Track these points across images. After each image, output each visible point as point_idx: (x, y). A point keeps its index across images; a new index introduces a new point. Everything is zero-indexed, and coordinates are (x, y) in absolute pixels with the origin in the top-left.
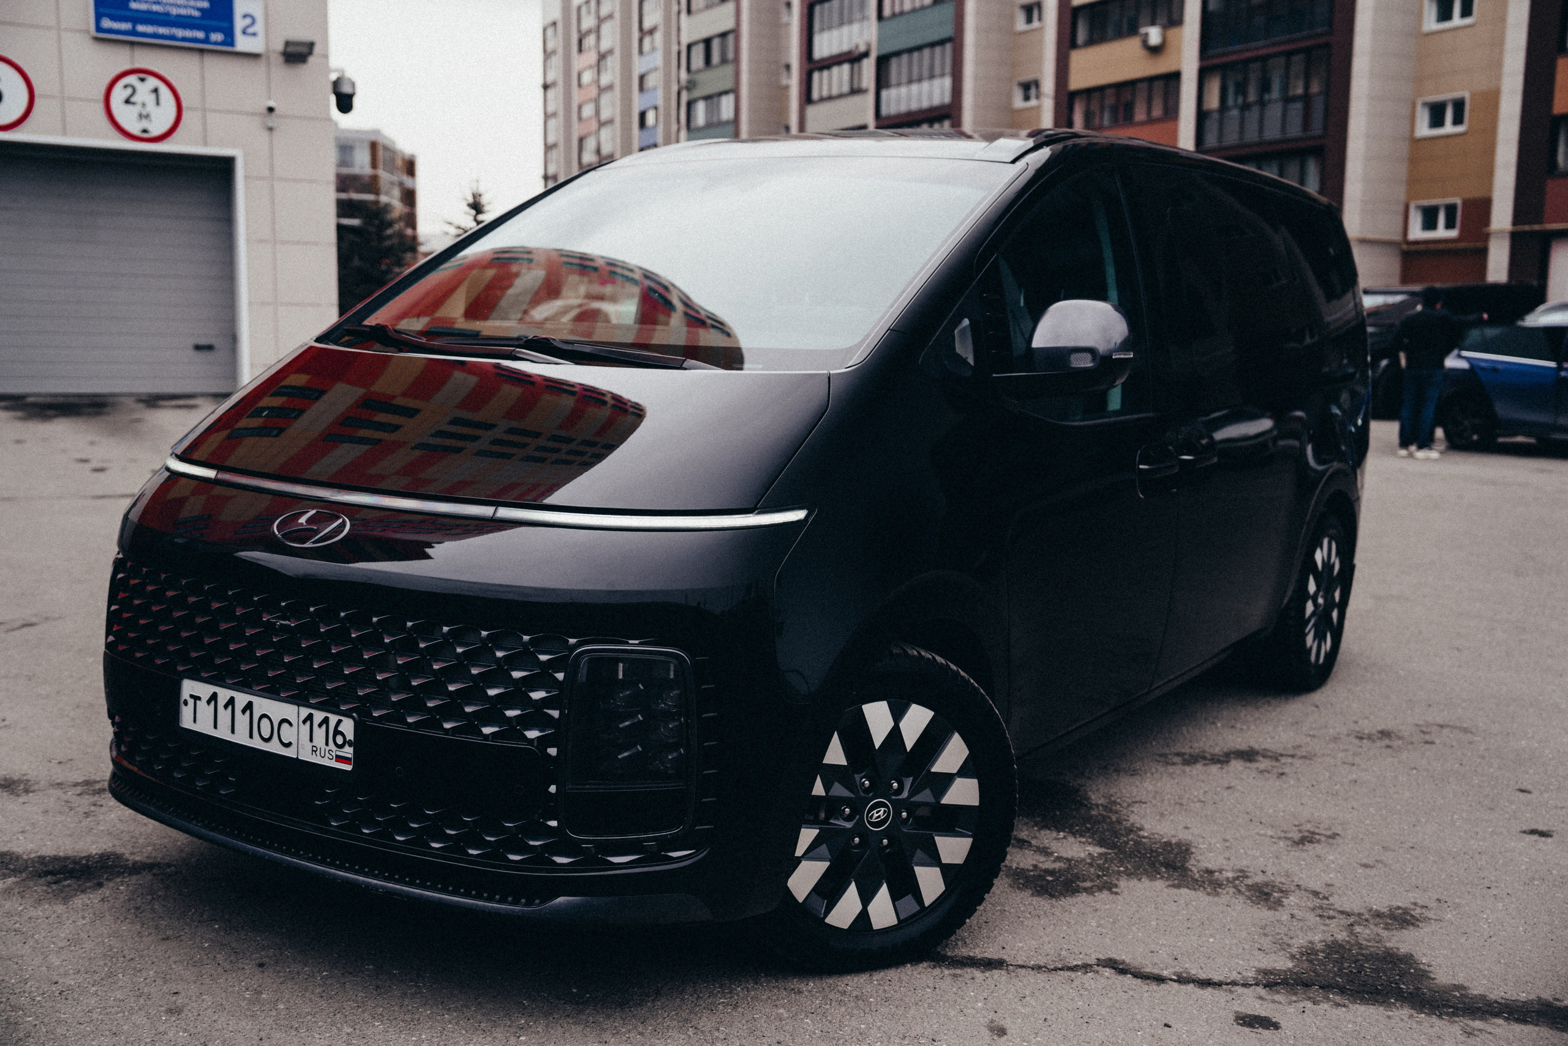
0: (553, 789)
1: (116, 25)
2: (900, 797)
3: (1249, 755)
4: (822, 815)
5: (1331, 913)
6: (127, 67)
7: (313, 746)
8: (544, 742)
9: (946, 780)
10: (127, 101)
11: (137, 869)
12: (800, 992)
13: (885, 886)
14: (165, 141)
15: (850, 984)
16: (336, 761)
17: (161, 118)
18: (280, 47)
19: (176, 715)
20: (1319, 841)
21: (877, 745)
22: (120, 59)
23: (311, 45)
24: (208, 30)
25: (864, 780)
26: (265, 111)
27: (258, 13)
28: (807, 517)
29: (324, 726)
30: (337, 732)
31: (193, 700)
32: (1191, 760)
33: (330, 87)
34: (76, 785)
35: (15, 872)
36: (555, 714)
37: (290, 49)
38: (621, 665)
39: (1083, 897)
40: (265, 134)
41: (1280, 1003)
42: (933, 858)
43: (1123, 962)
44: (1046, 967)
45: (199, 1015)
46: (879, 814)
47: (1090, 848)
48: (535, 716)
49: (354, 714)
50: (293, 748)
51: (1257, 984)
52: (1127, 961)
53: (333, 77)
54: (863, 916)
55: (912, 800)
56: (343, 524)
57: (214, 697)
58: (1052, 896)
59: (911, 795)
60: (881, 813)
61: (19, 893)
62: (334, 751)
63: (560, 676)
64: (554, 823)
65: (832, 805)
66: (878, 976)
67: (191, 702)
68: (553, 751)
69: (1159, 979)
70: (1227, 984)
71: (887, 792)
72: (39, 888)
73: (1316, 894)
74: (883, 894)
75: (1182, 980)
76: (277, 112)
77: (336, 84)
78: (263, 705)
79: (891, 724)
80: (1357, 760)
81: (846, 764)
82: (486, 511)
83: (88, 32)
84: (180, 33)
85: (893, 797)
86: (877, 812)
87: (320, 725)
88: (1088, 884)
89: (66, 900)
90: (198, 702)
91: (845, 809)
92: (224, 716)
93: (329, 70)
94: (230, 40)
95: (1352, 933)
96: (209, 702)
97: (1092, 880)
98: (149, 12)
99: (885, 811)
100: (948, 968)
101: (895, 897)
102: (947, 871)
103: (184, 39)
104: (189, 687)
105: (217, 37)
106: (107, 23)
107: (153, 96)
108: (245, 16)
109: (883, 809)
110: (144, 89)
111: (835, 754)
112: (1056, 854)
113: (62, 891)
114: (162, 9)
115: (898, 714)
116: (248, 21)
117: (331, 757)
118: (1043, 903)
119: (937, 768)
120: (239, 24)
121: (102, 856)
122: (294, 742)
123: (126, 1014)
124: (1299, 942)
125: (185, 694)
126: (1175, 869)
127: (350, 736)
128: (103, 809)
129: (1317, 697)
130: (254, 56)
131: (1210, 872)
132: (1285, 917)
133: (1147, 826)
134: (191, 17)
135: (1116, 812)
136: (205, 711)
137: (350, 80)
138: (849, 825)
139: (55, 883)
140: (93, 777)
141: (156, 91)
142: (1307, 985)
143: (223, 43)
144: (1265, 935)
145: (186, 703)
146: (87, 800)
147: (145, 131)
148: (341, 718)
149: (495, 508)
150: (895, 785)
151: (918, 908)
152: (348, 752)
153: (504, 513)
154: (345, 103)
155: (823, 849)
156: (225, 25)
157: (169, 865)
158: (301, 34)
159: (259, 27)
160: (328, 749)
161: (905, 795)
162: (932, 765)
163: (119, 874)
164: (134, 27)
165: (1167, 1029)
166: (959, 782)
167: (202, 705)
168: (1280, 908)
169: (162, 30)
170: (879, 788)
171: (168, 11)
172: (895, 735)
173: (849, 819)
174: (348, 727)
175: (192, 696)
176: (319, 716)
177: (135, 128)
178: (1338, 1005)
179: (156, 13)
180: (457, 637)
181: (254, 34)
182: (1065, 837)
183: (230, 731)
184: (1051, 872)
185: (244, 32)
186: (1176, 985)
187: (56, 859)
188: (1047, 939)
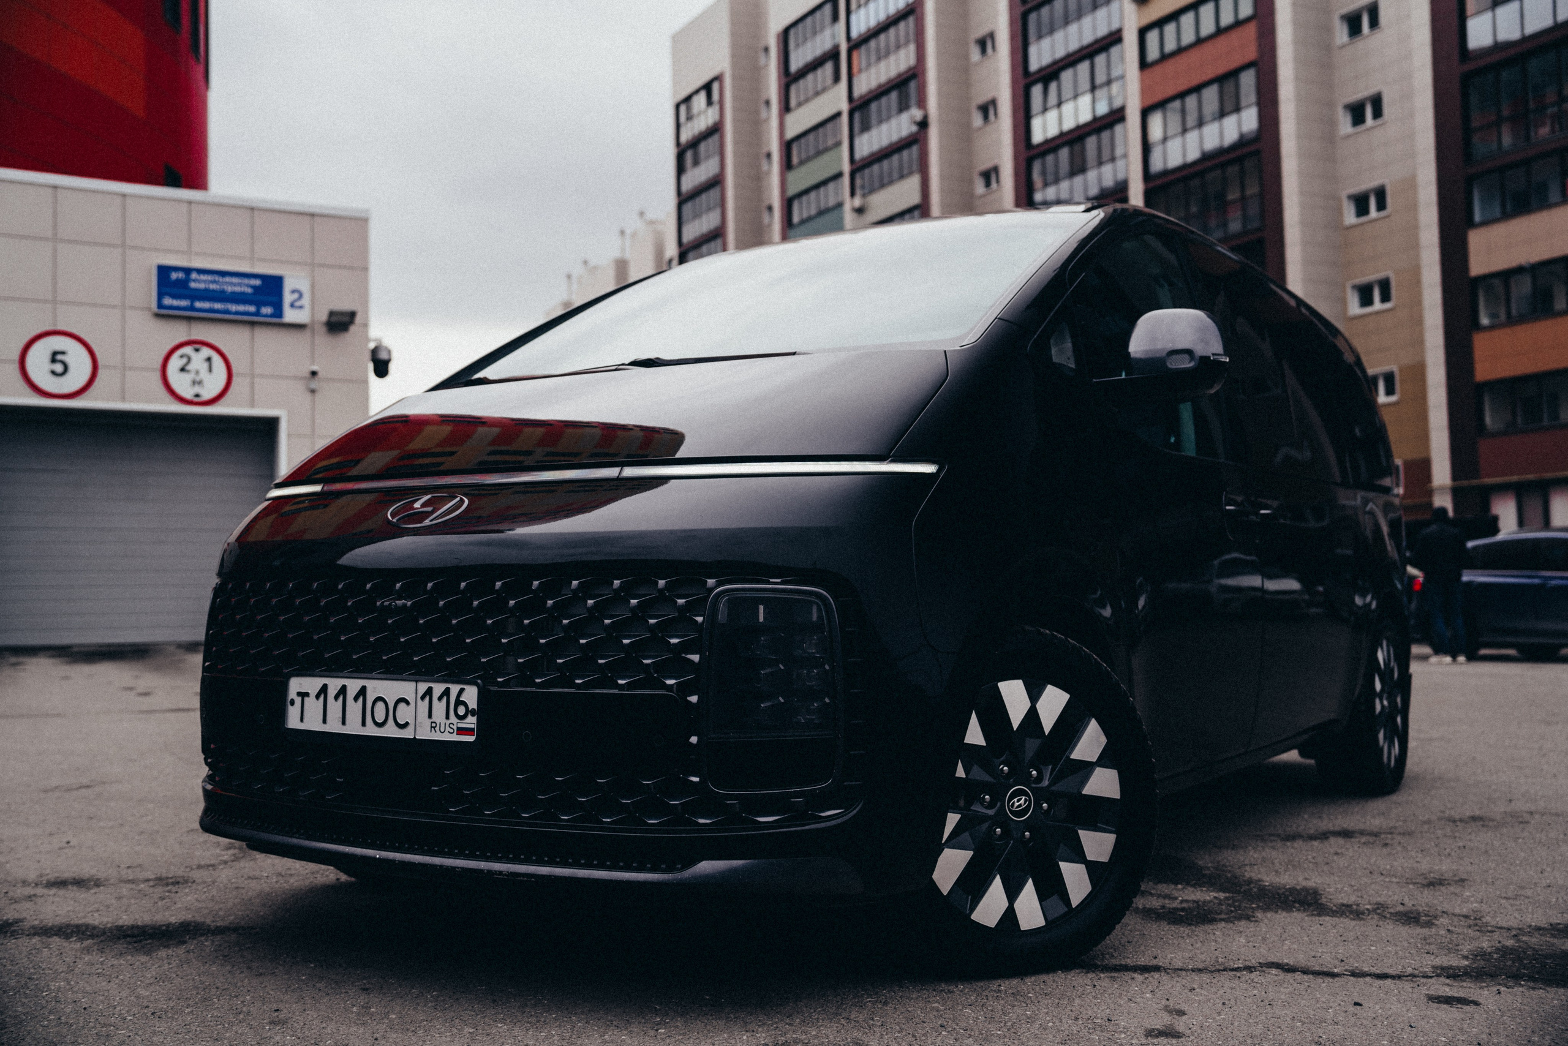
0: (694, 740)
1: (176, 303)
2: (1040, 785)
3: (1346, 834)
4: (962, 803)
5: (1489, 928)
6: (184, 338)
7: (432, 723)
8: (684, 689)
9: (1085, 768)
10: (183, 370)
11: (219, 931)
12: (950, 992)
13: (1030, 881)
14: (217, 404)
15: (1003, 985)
17: (213, 384)
18: (323, 317)
19: (282, 715)
20: (1448, 884)
21: (1015, 726)
22: (179, 332)
23: (352, 315)
24: (259, 304)
25: (1001, 766)
26: (308, 375)
27: (305, 287)
28: (939, 471)
29: (445, 699)
30: (459, 702)
31: (300, 698)
32: (1292, 838)
33: (368, 356)
34: (148, 880)
35: (92, 937)
36: (696, 658)
37: (334, 319)
38: (761, 608)
39: (1223, 924)
40: (308, 395)
41: (1470, 988)
42: (1077, 855)
43: (1287, 964)
44: (1207, 969)
45: (305, 1024)
46: (1020, 802)
47: (1213, 894)
48: (675, 663)
49: (479, 681)
50: (410, 728)
51: (1438, 976)
52: (1291, 963)
53: (372, 345)
54: (1010, 915)
55: (1053, 788)
56: (462, 501)
57: (324, 690)
58: (1190, 925)
59: (1051, 784)
60: (1022, 801)
61: (98, 950)
62: (455, 724)
63: (700, 619)
64: (695, 779)
65: (969, 790)
66: (1029, 981)
67: (298, 700)
68: (694, 699)
69: (1333, 975)
70: (1407, 976)
71: (1027, 780)
72: (121, 946)
73: (1466, 917)
74: (1029, 887)
75: (1356, 974)
76: (320, 374)
77: (374, 352)
78: (377, 687)
79: (1027, 704)
80: (1457, 834)
81: (985, 745)
82: (612, 472)
83: (149, 309)
84: (233, 308)
85: (1034, 786)
86: (1018, 801)
87: (440, 699)
88: (1223, 916)
89: (148, 953)
90: (306, 699)
91: (984, 796)
92: (335, 707)
93: (368, 340)
94: (279, 312)
95: (1519, 941)
96: (317, 697)
97: (1227, 914)
98: (206, 290)
99: (1026, 800)
100: (1104, 973)
101: (1042, 897)
102: (1093, 868)
103: (237, 313)
104: (296, 685)
105: (267, 310)
106: (168, 301)
107: (206, 365)
108: (293, 292)
109: (1024, 798)
110: (198, 359)
111: (975, 735)
112: (1180, 898)
113: (143, 947)
114: (218, 287)
115: (1034, 695)
116: (296, 296)
117: (452, 731)
118: (1184, 930)
119: (1076, 755)
120: (288, 298)
121: (182, 924)
122: (411, 721)
123: (227, 1026)
124: (1466, 949)
125: (292, 694)
126: (1310, 905)
127: (473, 704)
128: (178, 895)
129: (1394, 797)
130: (299, 327)
131: (1347, 906)
132: (1442, 932)
133: (1265, 878)
134: (243, 293)
135: (1230, 871)
136: (313, 706)
137: (386, 348)
138: (991, 812)
139: (135, 942)
140: (164, 875)
141: (209, 359)
142: (1493, 976)
143: (272, 316)
144: (1429, 944)
145: (292, 703)
146: (159, 890)
147: (197, 396)
148: (462, 686)
149: (620, 468)
150: (1034, 773)
151: (1066, 909)
152: (471, 721)
153: (629, 472)
154: (381, 368)
155: (966, 836)
156: (274, 299)
157: (252, 928)
158: (345, 306)
159: (306, 301)
160: (448, 722)
161: (1046, 783)
162: (1071, 753)
163: (202, 935)
164: (192, 304)
165: (1359, 1008)
166: (1098, 771)
167: (310, 701)
168: (1433, 926)
169: (218, 306)
170: (1019, 774)
171: (224, 289)
172: (1032, 716)
173: (991, 806)
174: (471, 695)
175: (299, 694)
176: (438, 689)
177: (187, 393)
178: (1534, 989)
179: (213, 291)
180: (585, 591)
181: (301, 307)
182: (1184, 888)
183: (341, 723)
184: (1183, 909)
185: (292, 305)
186: (1352, 978)
187: (133, 927)
188: (1199, 952)
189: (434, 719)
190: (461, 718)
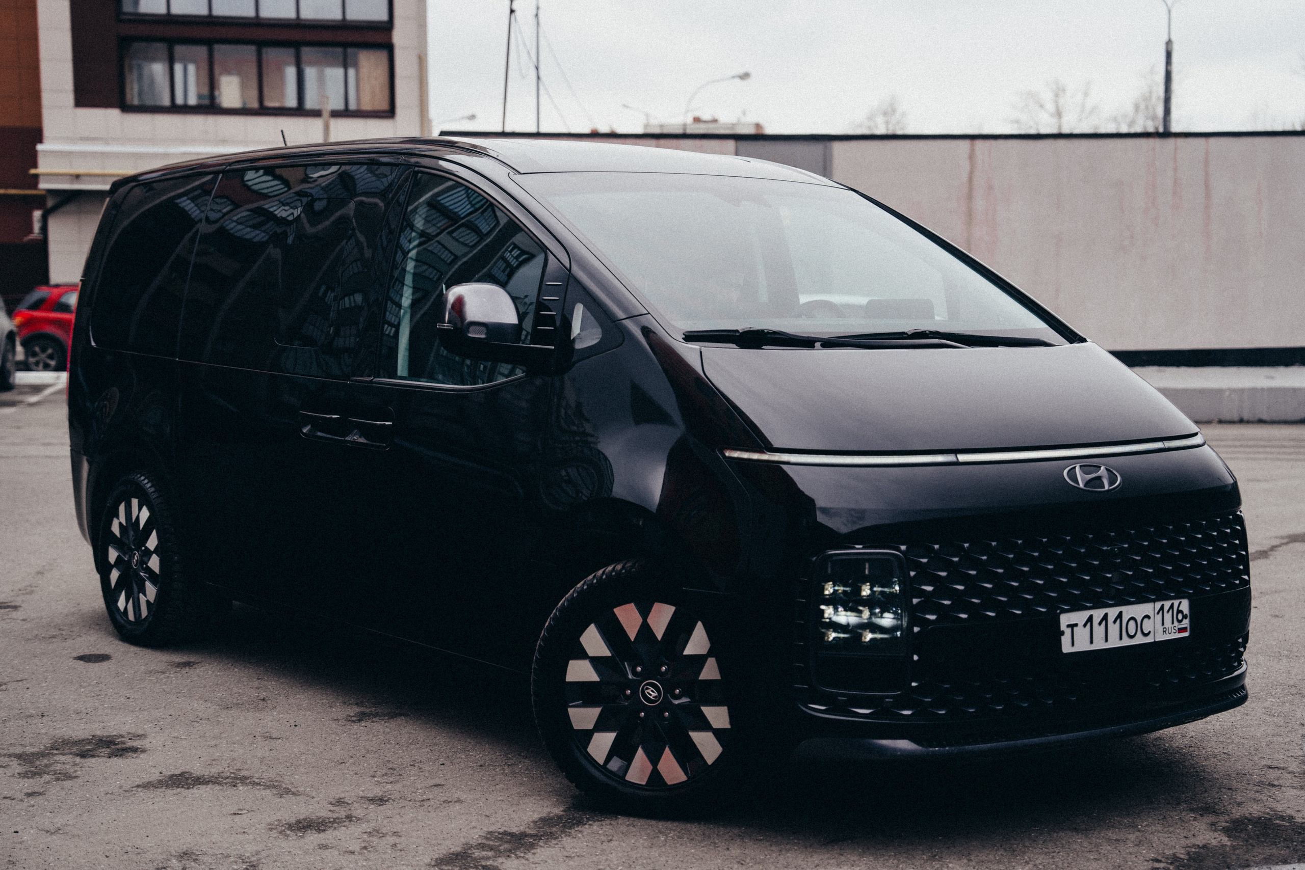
16: (1179, 633)
31: (1069, 630)
50: (1152, 635)
67: (1068, 632)
87: (1168, 611)
92: (1099, 631)
117: (1175, 631)
125: (1063, 627)
148: (1180, 600)
152: (1186, 623)
160: (1173, 626)
174: (1185, 606)
175: (1068, 626)
176: (1167, 604)
189: (1165, 626)
190: (1180, 621)
